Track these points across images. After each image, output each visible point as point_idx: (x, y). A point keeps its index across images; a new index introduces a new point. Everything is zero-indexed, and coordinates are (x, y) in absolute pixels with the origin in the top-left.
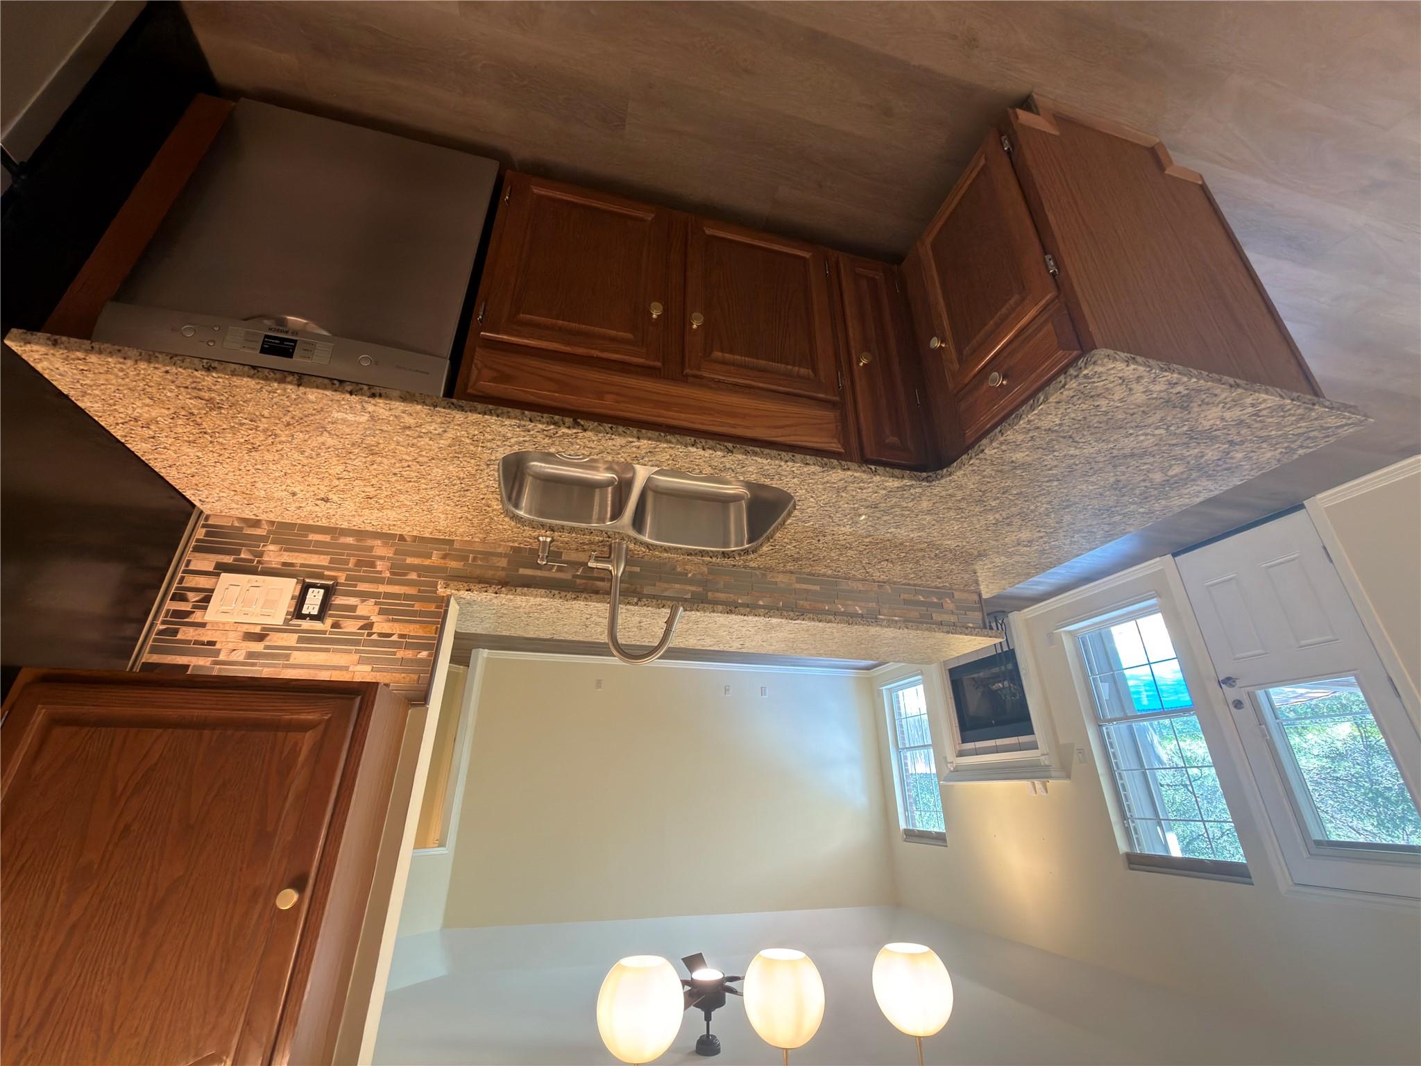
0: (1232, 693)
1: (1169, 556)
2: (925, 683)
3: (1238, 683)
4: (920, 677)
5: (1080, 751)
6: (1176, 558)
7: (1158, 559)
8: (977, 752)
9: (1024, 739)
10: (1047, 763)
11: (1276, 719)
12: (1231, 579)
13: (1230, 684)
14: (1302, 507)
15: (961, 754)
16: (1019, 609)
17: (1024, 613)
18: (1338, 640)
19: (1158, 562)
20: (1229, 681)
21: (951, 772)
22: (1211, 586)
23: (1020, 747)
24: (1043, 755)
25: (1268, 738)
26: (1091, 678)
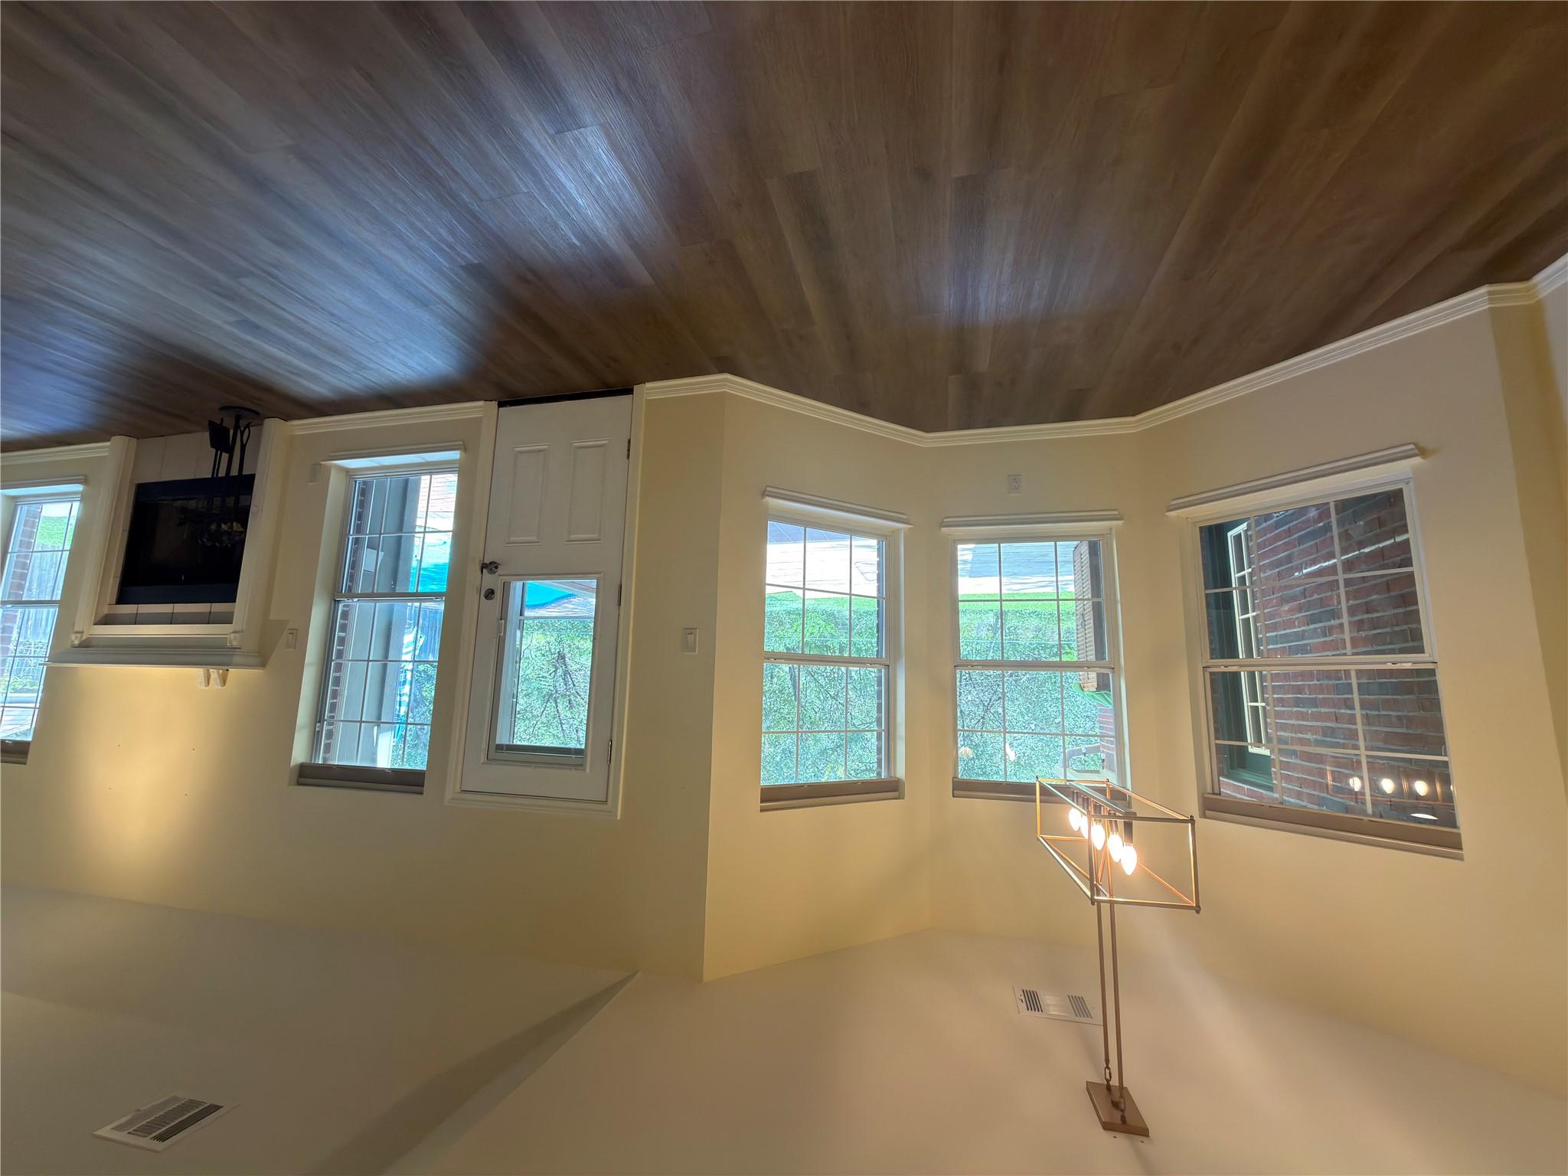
0: (490, 580)
1: (495, 404)
2: (84, 498)
3: (500, 571)
4: (79, 488)
5: (293, 632)
6: (501, 409)
7: (481, 403)
8: (136, 620)
9: (218, 607)
10: (235, 643)
11: (521, 615)
12: (541, 451)
13: (491, 569)
14: (630, 391)
15: (107, 620)
16: (287, 417)
17: (293, 426)
18: (600, 540)
19: (481, 407)
20: (490, 567)
21: (74, 647)
22: (521, 452)
23: (208, 619)
24: (234, 632)
25: (502, 634)
26: (351, 537)
